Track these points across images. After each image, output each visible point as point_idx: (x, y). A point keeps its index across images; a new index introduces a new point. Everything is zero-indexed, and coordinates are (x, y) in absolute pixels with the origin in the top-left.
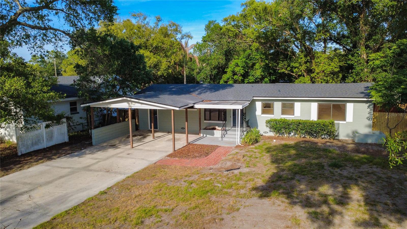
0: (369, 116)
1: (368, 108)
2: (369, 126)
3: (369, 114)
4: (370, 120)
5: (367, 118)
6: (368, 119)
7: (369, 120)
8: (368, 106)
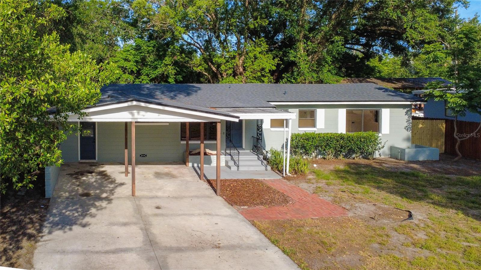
0: (407, 125)
1: (405, 115)
2: (408, 139)
3: (407, 122)
4: (409, 130)
5: (405, 128)
6: (407, 128)
7: (407, 130)
8: (406, 112)
